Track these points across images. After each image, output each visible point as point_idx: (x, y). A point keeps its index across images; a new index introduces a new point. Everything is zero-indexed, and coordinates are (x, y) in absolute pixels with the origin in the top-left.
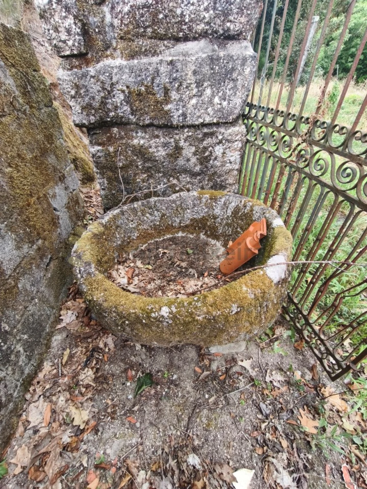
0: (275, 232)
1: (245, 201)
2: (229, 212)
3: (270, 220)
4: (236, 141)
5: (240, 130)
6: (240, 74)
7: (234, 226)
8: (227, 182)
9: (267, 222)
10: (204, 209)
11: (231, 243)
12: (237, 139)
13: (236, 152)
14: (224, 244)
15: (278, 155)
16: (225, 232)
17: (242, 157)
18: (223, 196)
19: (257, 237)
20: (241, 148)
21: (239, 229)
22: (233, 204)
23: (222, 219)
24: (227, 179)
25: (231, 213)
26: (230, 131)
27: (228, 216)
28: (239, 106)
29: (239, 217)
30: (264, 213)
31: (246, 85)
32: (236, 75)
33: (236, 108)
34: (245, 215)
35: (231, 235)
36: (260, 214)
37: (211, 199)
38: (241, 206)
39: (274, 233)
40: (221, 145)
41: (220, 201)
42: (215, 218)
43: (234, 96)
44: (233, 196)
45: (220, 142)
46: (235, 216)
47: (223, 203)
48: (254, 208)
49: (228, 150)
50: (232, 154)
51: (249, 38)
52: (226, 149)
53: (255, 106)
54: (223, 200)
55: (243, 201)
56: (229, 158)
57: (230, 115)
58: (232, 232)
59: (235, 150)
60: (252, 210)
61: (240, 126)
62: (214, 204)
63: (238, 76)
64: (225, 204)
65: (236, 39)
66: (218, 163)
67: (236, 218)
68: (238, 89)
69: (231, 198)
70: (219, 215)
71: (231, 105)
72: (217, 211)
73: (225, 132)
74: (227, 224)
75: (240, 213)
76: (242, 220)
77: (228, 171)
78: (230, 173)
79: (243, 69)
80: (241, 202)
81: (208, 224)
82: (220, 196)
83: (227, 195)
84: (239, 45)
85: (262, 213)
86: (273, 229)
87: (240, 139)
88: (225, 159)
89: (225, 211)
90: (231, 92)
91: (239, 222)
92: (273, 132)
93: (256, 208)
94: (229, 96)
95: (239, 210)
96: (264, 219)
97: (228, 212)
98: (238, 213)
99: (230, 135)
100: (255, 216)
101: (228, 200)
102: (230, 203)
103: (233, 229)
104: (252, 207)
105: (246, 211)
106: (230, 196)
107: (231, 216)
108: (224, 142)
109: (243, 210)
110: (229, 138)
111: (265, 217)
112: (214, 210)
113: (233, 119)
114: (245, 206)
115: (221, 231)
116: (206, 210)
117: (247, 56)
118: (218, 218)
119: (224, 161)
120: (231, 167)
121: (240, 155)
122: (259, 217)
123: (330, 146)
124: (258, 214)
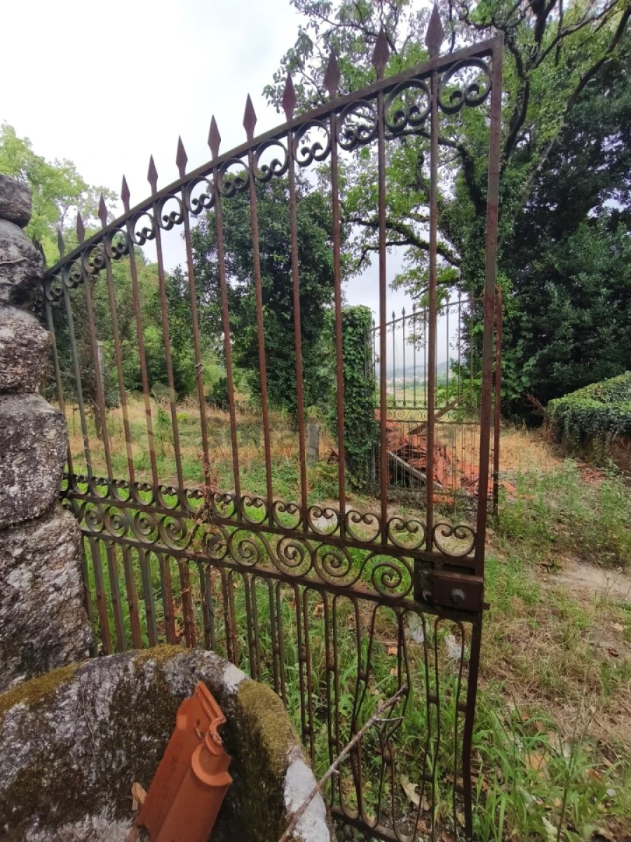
0: (244, 704)
1: (135, 663)
2: (103, 711)
3: (215, 680)
4: (60, 544)
5: (63, 524)
6: (35, 440)
7: (129, 738)
8: (61, 632)
9: (210, 685)
10: (17, 750)
11: (139, 792)
12: (60, 540)
13: (67, 564)
14: (119, 805)
15: (164, 547)
16: (109, 769)
17: (82, 568)
18: (70, 681)
19: (215, 744)
20: (76, 552)
21: (144, 738)
22: (107, 685)
23: (86, 743)
24: (61, 626)
25: (107, 711)
26: (40, 531)
27: (103, 723)
28: (48, 486)
29: (135, 707)
30: (193, 669)
31: (56, 454)
32: (28, 443)
33: (43, 492)
34: (149, 694)
35: (128, 767)
36: (185, 674)
37: (34, 707)
38: (130, 677)
39: (241, 708)
40: (23, 565)
41: (64, 698)
42: (62, 750)
43: (33, 473)
44: (101, 666)
45: (21, 559)
46: (121, 713)
47: (75, 698)
48: (165, 669)
49: (44, 567)
50: (57, 572)
51: (37, 390)
52: (38, 568)
53: (82, 477)
54: (73, 690)
55: (131, 666)
56: (52, 582)
57: (32, 506)
58: (128, 757)
59: (63, 561)
60: (161, 675)
61: (60, 515)
62: (49, 715)
63: (32, 444)
64: (82, 696)
65: (10, 393)
66: (24, 606)
67: (128, 714)
68: (39, 462)
69: (96, 674)
70: (75, 734)
71: (29, 489)
72: (66, 727)
73: (28, 538)
74: (109, 745)
75: (134, 697)
76: (145, 710)
77: (55, 609)
78: (63, 610)
79: (42, 433)
80: (126, 670)
81: (45, 782)
82: (62, 684)
83: (79, 672)
84: (21, 401)
85: (188, 671)
86: (234, 696)
87: (68, 538)
88: (42, 589)
89: (88, 713)
90: (24, 468)
91: (139, 718)
92: (138, 514)
93: (170, 666)
94: (19, 476)
95: (127, 692)
96: (200, 683)
97: (98, 711)
98: (129, 700)
99: (43, 539)
100: (176, 686)
101: (88, 683)
102: (96, 688)
103: (128, 750)
104: (157, 669)
105: (147, 684)
106: (89, 670)
107: (111, 718)
108: (29, 557)
109: (138, 689)
110: (42, 545)
111: (201, 677)
112: (53, 730)
113: (41, 510)
114: (140, 675)
115: (93, 777)
116: (27, 748)
117: (44, 415)
118: (73, 743)
119: (40, 594)
120: (61, 598)
121: (76, 566)
122: (186, 681)
123: (248, 521)
124: (181, 678)
